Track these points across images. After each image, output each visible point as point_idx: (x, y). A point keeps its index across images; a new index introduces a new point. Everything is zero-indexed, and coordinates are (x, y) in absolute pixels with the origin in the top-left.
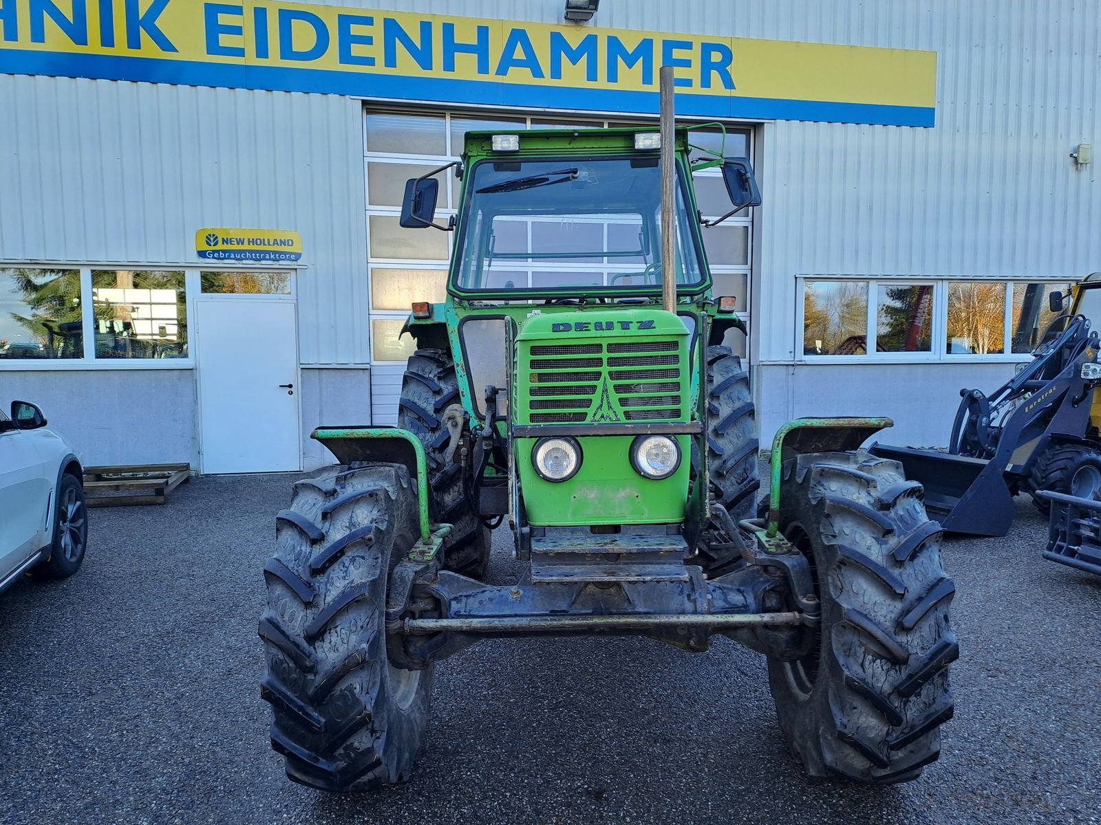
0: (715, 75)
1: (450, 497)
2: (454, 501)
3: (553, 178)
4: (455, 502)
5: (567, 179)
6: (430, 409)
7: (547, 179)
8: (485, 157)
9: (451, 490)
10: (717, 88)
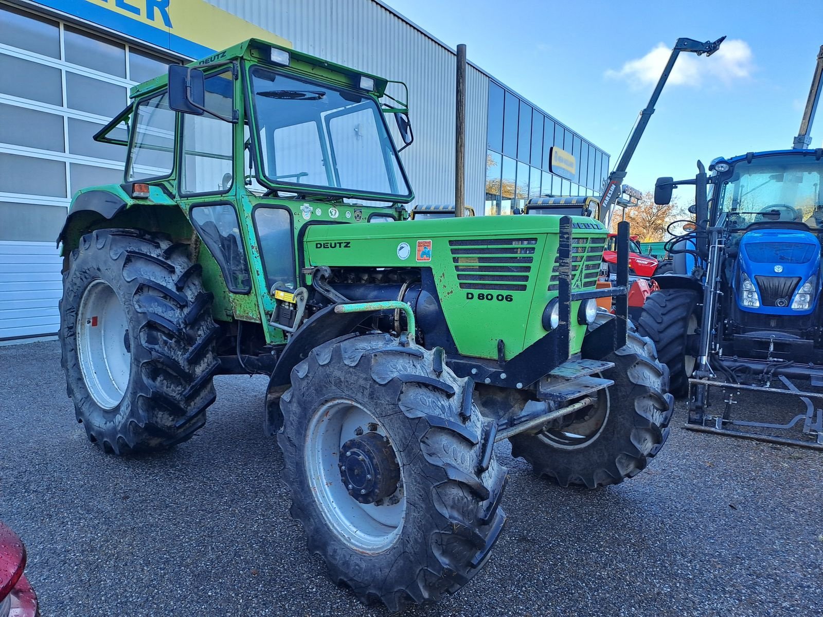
0: (157, 11)
1: (201, 368)
2: (203, 371)
3: (308, 95)
4: (204, 373)
5: (314, 99)
6: (171, 287)
7: (305, 95)
8: (256, 63)
9: (202, 362)
10: (158, 23)
